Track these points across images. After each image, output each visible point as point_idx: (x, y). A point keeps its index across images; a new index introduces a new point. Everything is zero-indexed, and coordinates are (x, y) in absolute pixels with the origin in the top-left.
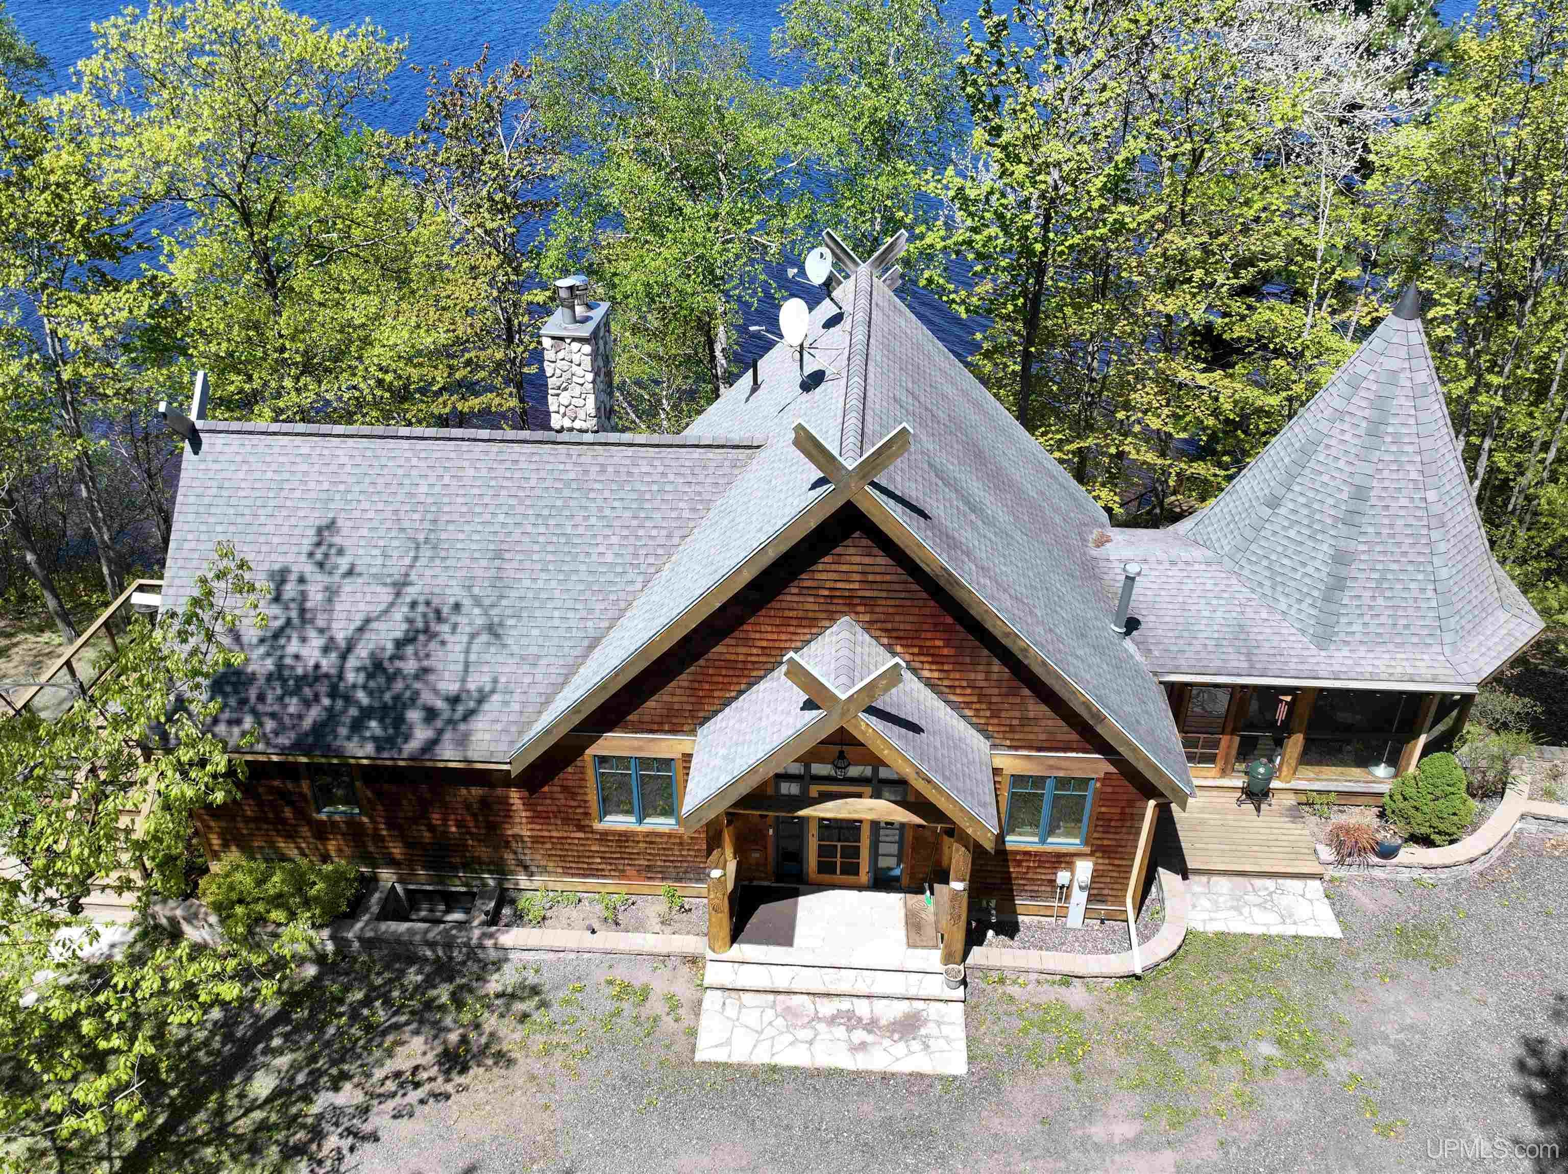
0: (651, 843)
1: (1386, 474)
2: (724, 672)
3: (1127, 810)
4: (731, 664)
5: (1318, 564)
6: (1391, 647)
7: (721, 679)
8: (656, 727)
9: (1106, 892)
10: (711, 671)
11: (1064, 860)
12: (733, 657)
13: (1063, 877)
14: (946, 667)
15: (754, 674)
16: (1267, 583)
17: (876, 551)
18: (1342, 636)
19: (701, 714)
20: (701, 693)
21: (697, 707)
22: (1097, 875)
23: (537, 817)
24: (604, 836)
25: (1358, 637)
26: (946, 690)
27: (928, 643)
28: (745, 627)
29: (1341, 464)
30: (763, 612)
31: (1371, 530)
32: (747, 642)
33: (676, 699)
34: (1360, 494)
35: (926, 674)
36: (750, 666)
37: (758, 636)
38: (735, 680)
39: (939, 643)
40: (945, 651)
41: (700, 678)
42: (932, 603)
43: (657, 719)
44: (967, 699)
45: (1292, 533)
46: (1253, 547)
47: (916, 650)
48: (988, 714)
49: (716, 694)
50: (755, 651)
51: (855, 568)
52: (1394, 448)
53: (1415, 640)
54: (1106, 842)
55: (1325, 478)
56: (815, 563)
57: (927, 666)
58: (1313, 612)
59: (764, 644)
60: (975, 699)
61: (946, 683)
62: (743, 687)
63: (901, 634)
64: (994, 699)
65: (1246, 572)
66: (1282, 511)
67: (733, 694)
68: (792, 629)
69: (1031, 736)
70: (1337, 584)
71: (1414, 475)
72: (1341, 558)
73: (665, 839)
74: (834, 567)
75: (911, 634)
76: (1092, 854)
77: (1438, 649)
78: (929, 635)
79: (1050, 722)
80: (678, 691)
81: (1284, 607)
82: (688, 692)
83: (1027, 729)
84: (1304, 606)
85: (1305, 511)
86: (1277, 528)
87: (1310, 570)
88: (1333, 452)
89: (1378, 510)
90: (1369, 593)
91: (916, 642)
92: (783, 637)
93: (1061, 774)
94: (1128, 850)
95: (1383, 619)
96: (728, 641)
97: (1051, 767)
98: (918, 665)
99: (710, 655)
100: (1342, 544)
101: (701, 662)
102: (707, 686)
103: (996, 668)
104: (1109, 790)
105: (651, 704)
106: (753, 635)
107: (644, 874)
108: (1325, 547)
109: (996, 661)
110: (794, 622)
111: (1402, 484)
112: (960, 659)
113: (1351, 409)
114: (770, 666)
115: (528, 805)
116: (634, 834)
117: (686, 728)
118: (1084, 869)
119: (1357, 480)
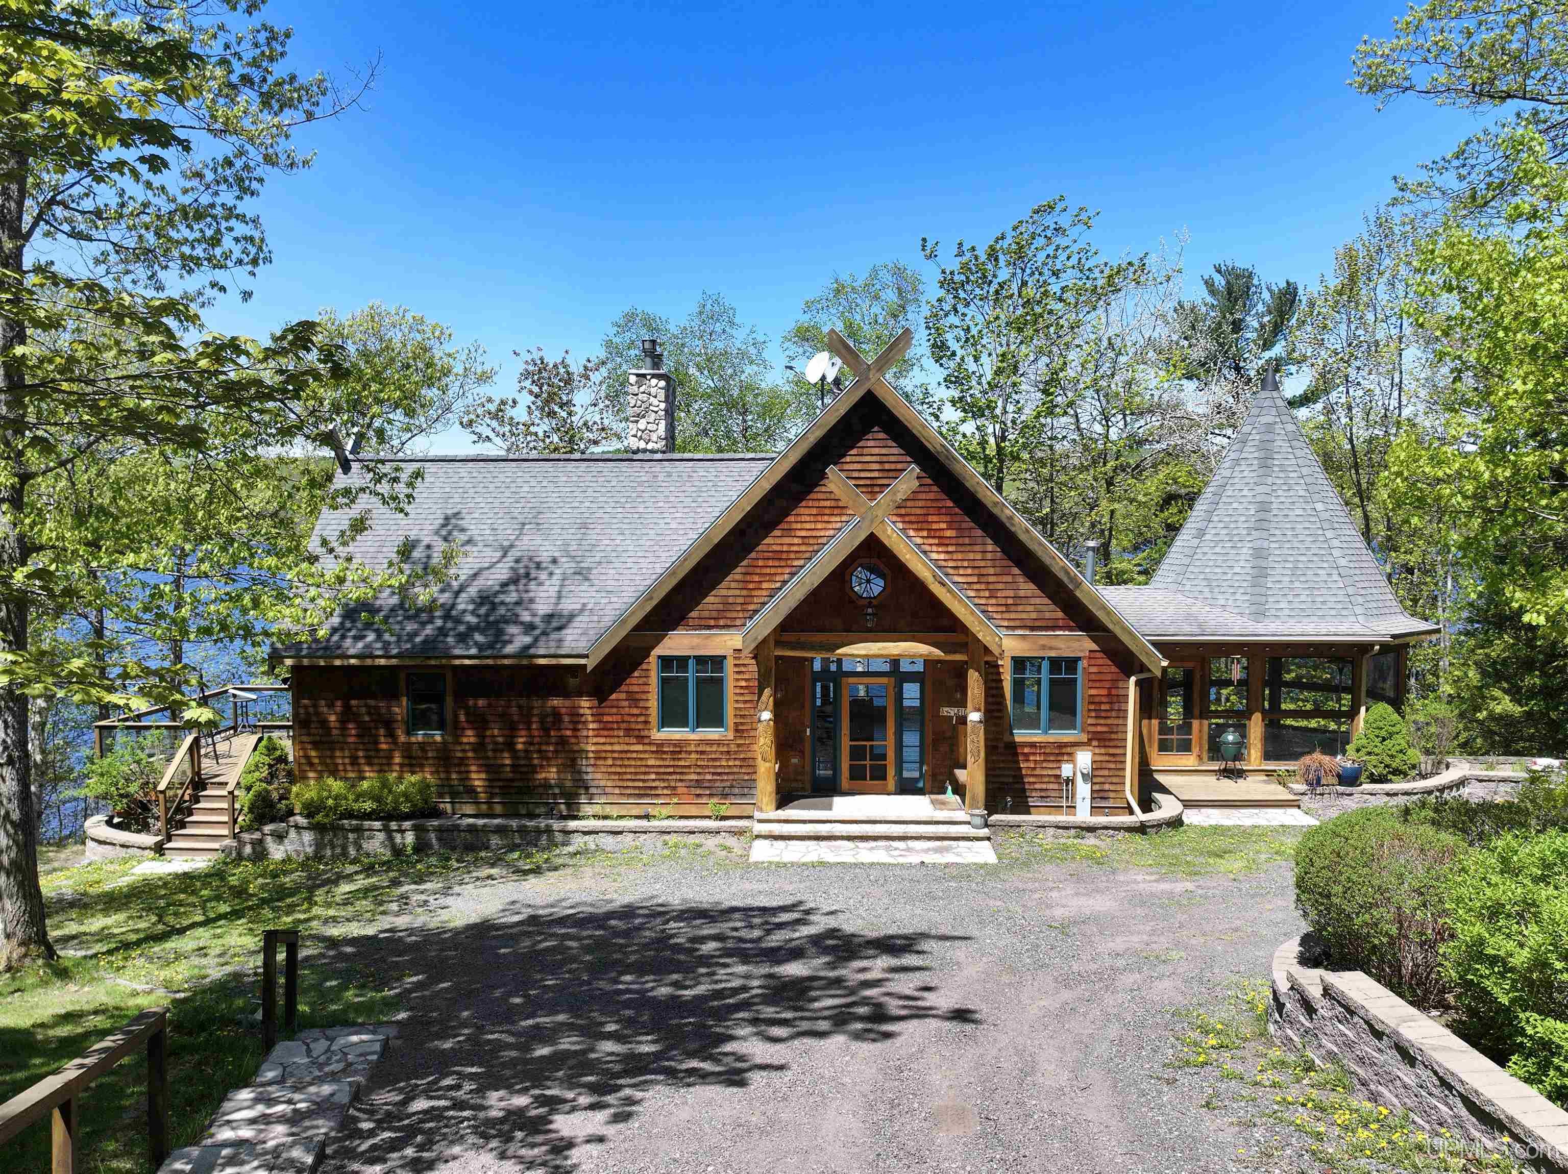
0: (702, 752)
1: (1280, 493)
2: (770, 563)
3: (1114, 692)
4: (778, 556)
5: (1242, 563)
6: (1315, 619)
7: (768, 571)
8: (712, 623)
9: (1107, 787)
10: (760, 563)
11: (1063, 752)
12: (778, 548)
13: (1066, 770)
14: (950, 549)
15: (796, 563)
16: (1207, 590)
17: (891, 443)
18: (1273, 612)
19: (752, 607)
20: (751, 586)
21: (748, 600)
22: (1097, 766)
23: (605, 728)
24: (660, 749)
25: (1287, 612)
26: (951, 571)
27: (935, 526)
28: (789, 519)
29: (1245, 493)
30: (804, 504)
31: (1277, 532)
32: (789, 532)
33: (731, 593)
34: (1264, 507)
35: (934, 556)
36: (792, 556)
37: (799, 526)
38: (779, 570)
39: (944, 526)
40: (949, 533)
41: (751, 570)
42: (935, 488)
43: (714, 614)
44: (970, 579)
45: (1218, 550)
46: (1191, 569)
47: (925, 534)
48: (987, 594)
49: (765, 585)
50: (796, 541)
51: (874, 459)
52: (1282, 475)
53: (1333, 612)
54: (1099, 729)
55: (1235, 505)
56: (845, 456)
57: (934, 548)
58: (1247, 597)
59: (803, 533)
60: (975, 579)
61: (951, 564)
62: (786, 577)
63: (913, 519)
64: (991, 579)
65: (1188, 587)
66: (1207, 537)
67: (778, 585)
68: (826, 518)
69: (1024, 616)
70: (1260, 574)
71: (1302, 493)
72: (1259, 554)
73: (714, 748)
74: (858, 459)
75: (921, 519)
76: (1088, 743)
77: (1353, 619)
78: (935, 518)
79: (1038, 601)
80: (733, 585)
81: (1222, 602)
82: (741, 585)
83: (1020, 608)
84: (1238, 596)
85: (1225, 532)
86: (1206, 550)
87: (1237, 570)
88: (1237, 487)
89: (1280, 518)
90: (1287, 579)
91: (925, 526)
92: (819, 526)
93: (1053, 654)
94: (1120, 736)
95: (1303, 598)
96: (777, 533)
97: (1044, 647)
98: (927, 548)
99: (760, 548)
100: (1258, 544)
101: (753, 555)
102: (756, 578)
103: (990, 548)
104: (1093, 669)
105: (710, 599)
106: (794, 526)
107: (693, 791)
108: (1245, 550)
109: (989, 541)
110: (827, 511)
111: (1295, 499)
112: (961, 541)
113: (1243, 455)
114: (807, 555)
115: (598, 717)
116: (687, 742)
117: (738, 622)
118: (1084, 759)
119: (1259, 499)
